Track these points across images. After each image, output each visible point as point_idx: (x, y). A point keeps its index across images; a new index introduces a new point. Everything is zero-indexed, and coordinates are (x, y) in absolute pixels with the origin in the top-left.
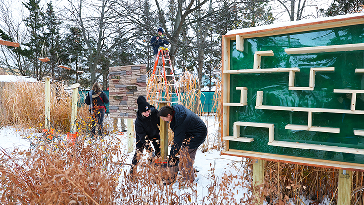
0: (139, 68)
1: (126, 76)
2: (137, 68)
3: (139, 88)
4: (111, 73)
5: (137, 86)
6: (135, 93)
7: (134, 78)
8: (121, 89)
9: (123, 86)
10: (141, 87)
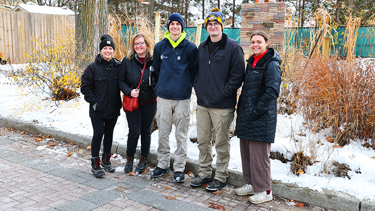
0: (277, 5)
1: (261, 12)
2: (275, 5)
3: (275, 24)
4: (244, 9)
5: (274, 23)
6: (271, 29)
7: (271, 15)
8: (255, 25)
9: (257, 23)
10: (278, 24)
